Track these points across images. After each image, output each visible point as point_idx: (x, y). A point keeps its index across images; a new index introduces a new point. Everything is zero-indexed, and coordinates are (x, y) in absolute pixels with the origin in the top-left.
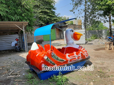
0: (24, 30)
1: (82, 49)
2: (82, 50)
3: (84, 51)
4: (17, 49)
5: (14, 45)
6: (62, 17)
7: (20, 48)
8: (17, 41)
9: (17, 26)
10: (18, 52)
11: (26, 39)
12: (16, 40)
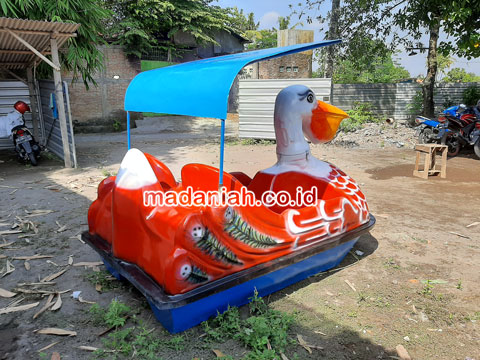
0: (55, 64)
1: (344, 184)
2: (345, 187)
3: (353, 192)
4: (24, 154)
5: (9, 133)
6: (227, 11)
7: (36, 148)
8: (22, 112)
9: (20, 40)
10: (28, 168)
11: (66, 107)
12: (15, 106)
